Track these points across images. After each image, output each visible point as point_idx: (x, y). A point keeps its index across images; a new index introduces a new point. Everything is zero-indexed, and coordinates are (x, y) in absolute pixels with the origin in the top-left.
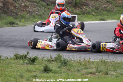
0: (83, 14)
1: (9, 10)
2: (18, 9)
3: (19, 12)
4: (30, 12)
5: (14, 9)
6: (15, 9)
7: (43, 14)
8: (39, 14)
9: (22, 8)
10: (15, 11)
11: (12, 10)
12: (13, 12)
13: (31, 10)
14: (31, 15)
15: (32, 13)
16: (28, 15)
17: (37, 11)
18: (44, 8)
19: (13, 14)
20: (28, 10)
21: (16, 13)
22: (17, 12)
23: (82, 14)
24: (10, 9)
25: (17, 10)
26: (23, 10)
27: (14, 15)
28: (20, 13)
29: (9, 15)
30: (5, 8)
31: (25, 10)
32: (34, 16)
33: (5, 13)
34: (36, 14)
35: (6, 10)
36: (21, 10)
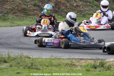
1: (60, 10)
4: (81, 11)
5: (65, 9)
6: (67, 9)
8: (90, 12)
9: (73, 8)
10: (65, 11)
11: (63, 9)
12: (63, 11)
13: (82, 10)
14: (81, 14)
16: (78, 14)
17: (88, 10)
18: (97, 8)
19: (63, 13)
20: (79, 9)
24: (62, 9)
25: (68, 9)
27: (63, 15)
29: (60, 14)
30: (56, 8)
31: (76, 9)
32: (83, 15)
33: (55, 13)
34: (87, 13)
35: (57, 10)
36: (72, 10)
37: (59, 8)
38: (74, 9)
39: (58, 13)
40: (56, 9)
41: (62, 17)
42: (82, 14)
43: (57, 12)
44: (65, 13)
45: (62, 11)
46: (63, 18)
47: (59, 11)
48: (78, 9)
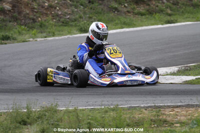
0: (151, 13)
1: (22, 15)
2: (37, 12)
3: (39, 17)
4: (58, 15)
5: (31, 13)
6: (33, 12)
7: (81, 17)
8: (73, 17)
10: (31, 16)
11: (28, 14)
12: (28, 17)
13: (60, 13)
14: (60, 21)
15: (61, 18)
16: (54, 20)
17: (69, 14)
18: (84, 9)
19: (27, 21)
20: (55, 13)
21: (33, 19)
22: (35, 17)
23: (148, 14)
24: (24, 13)
25: (35, 13)
26: (46, 14)
27: (29, 23)
28: (40, 19)
29: (22, 23)
30: (14, 12)
31: (49, 13)
32: (63, 23)
33: (14, 21)
34: (68, 18)
35: (17, 15)
36: (42, 14)
37: (20, 13)
38: (46, 12)
39: (19, 22)
40: (15, 14)
41: (28, 27)
42: (62, 20)
43: (17, 19)
44: (32, 21)
45: (25, 17)
46: (28, 29)
47: (20, 17)
48: (53, 12)
